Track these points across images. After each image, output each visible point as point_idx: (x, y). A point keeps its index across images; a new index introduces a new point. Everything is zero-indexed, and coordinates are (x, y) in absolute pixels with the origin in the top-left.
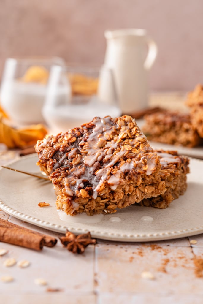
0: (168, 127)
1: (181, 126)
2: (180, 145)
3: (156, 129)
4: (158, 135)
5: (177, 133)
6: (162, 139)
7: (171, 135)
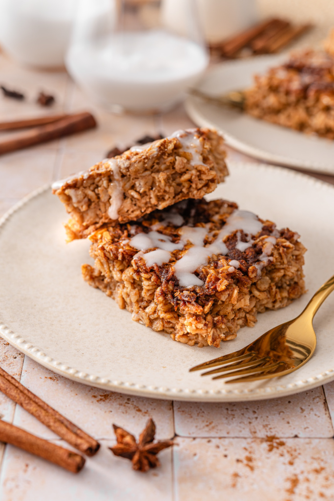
0: (293, 98)
1: (317, 100)
2: (313, 133)
3: (272, 100)
4: (276, 111)
5: (309, 111)
6: (282, 118)
7: (299, 114)
